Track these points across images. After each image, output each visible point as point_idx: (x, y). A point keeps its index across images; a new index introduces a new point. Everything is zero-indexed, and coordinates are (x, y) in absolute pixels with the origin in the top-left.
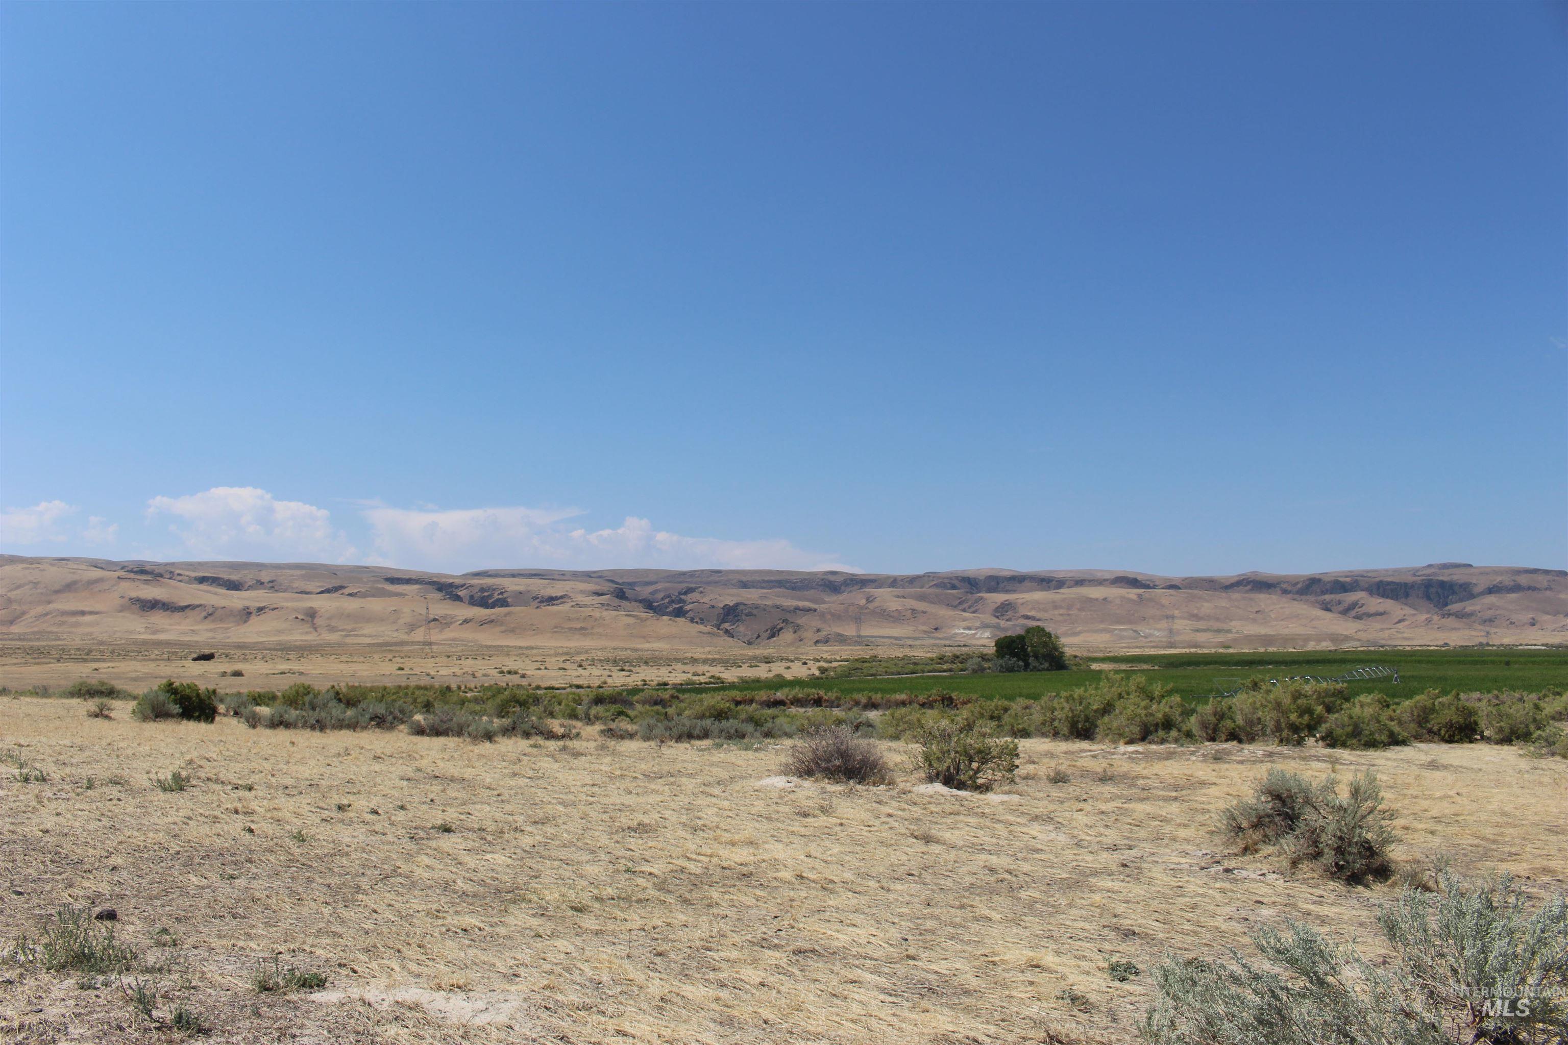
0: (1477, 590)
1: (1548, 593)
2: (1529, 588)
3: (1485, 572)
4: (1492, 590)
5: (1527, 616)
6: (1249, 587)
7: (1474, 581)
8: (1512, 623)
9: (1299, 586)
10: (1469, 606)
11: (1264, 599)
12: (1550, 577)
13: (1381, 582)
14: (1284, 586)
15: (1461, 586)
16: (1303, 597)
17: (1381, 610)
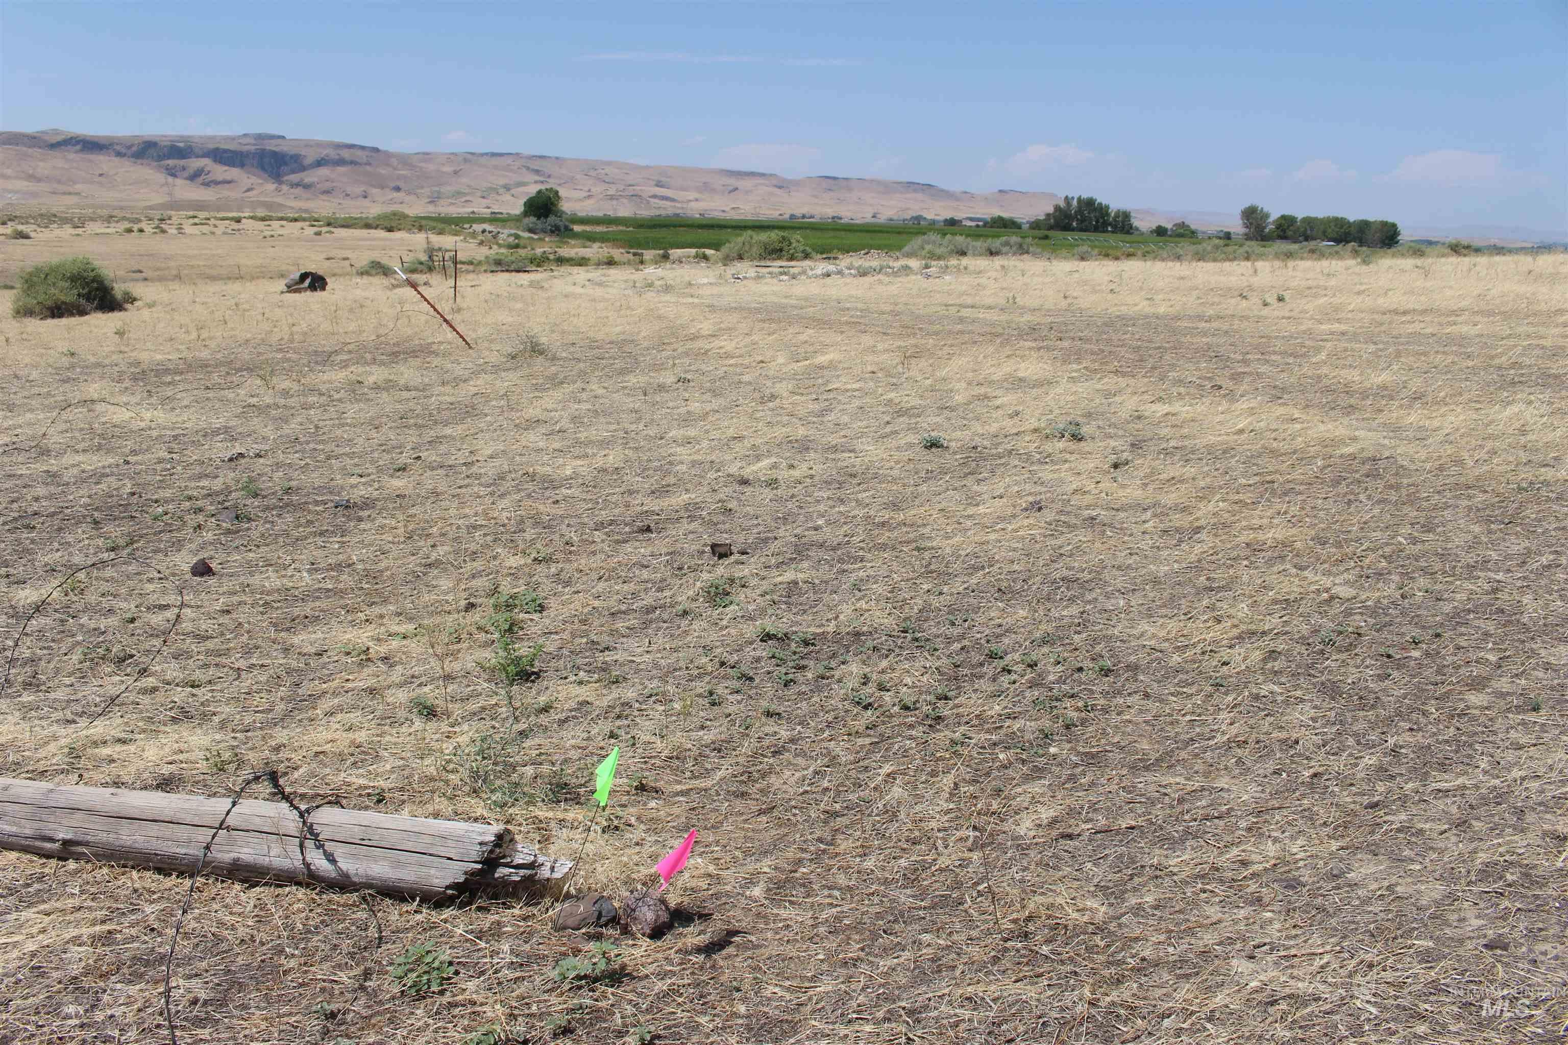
0: (308, 161)
1: (368, 168)
2: (353, 163)
3: (308, 144)
4: (320, 163)
5: (359, 190)
6: (78, 147)
7: (303, 153)
8: (347, 195)
9: (134, 149)
10: (309, 177)
11: (104, 162)
12: (367, 153)
13: (217, 149)
14: (118, 148)
15: (292, 157)
16: (139, 161)
17: (229, 178)
